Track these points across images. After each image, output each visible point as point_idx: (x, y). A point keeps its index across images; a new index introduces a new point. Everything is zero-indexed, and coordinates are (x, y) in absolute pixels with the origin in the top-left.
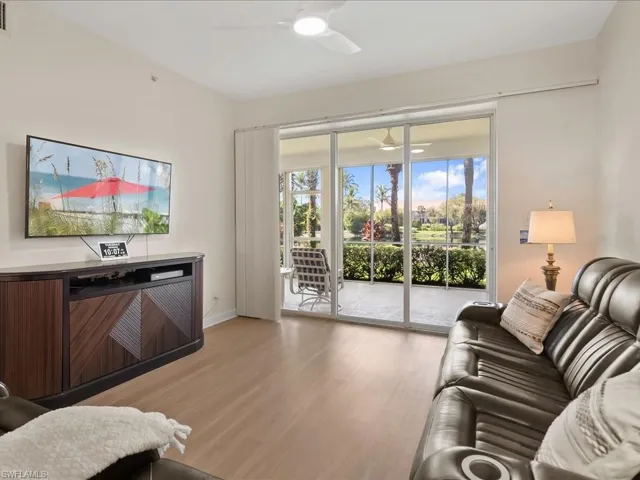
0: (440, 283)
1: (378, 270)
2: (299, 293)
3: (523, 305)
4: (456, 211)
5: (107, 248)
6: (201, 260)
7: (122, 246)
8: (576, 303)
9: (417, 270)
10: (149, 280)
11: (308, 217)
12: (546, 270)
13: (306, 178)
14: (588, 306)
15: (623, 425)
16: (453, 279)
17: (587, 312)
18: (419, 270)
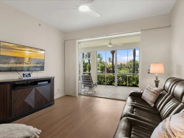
0: (126, 85)
1: (108, 82)
2: (84, 88)
3: (148, 92)
4: (131, 64)
5: (25, 75)
6: (54, 78)
7: (29, 74)
8: (164, 91)
9: (119, 82)
10: (37, 84)
11: (88, 66)
12: (155, 81)
13: (88, 55)
14: (167, 92)
15: (176, 131)
16: (130, 84)
17: (167, 94)
18: (120, 81)
